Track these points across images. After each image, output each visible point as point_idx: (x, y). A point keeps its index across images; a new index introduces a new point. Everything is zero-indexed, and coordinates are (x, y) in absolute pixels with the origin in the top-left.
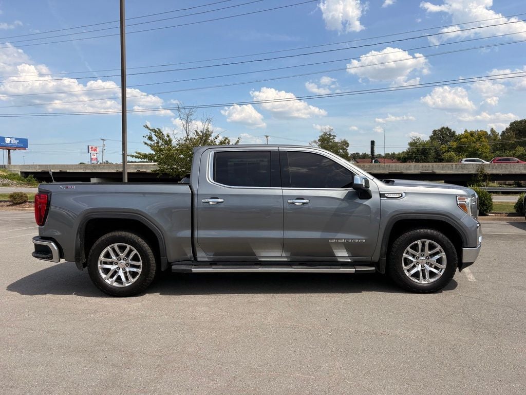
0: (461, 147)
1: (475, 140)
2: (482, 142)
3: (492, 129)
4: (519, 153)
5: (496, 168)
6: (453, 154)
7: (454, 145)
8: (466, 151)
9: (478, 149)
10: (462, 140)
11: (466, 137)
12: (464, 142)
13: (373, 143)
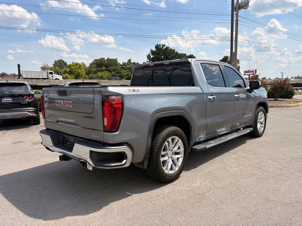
0: (71, 71)
1: (78, 68)
2: (81, 69)
3: (83, 62)
4: (99, 76)
5: (106, 83)
6: (67, 75)
7: (68, 70)
8: (74, 74)
9: (80, 73)
10: (72, 67)
11: (74, 66)
12: (72, 69)
13: (19, 66)
